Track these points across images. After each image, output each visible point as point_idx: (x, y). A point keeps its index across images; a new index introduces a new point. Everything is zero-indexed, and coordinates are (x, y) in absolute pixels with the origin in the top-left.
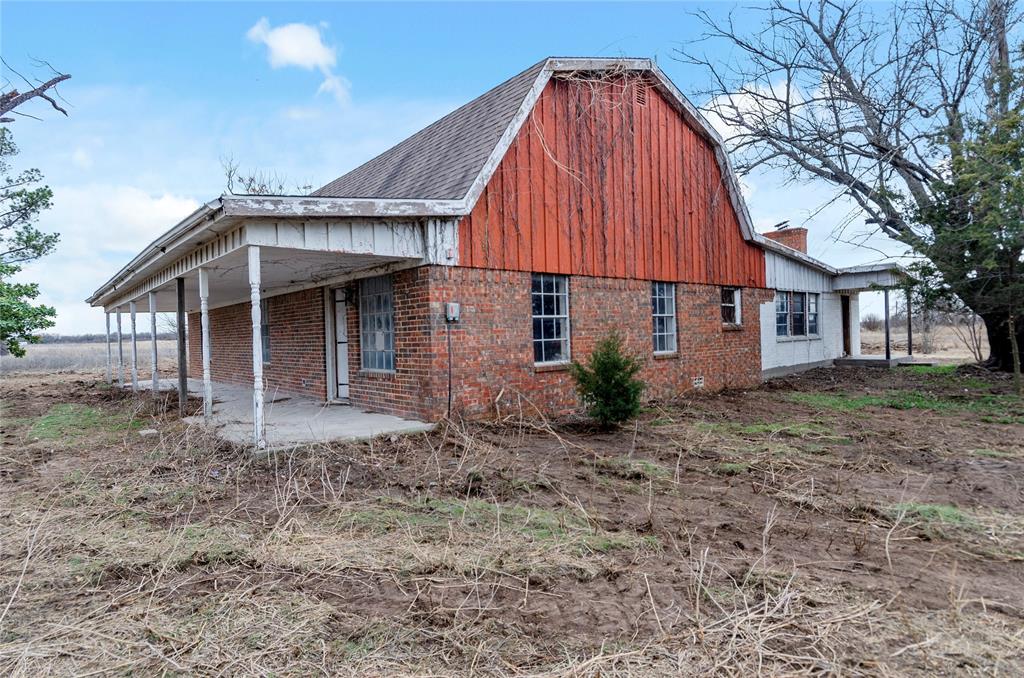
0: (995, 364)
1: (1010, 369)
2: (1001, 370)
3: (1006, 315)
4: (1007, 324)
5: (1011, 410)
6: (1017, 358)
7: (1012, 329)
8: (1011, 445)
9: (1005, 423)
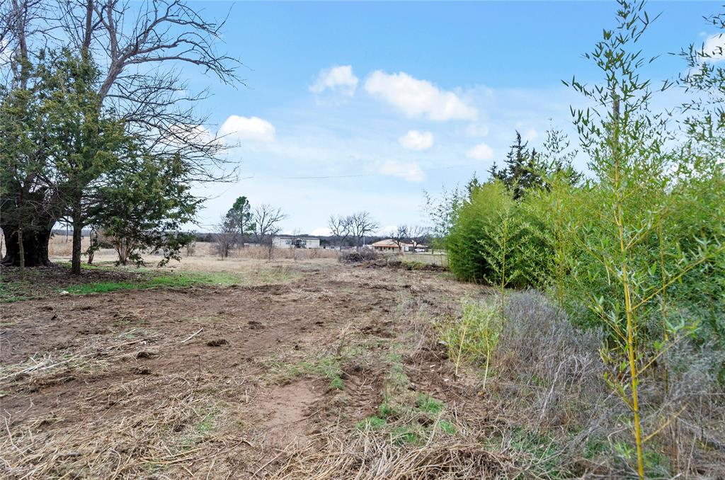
0: (10, 261)
1: (18, 265)
2: (13, 265)
3: (17, 227)
4: (16, 233)
5: (17, 292)
6: (22, 257)
7: (20, 237)
8: (11, 317)
9: (11, 302)
